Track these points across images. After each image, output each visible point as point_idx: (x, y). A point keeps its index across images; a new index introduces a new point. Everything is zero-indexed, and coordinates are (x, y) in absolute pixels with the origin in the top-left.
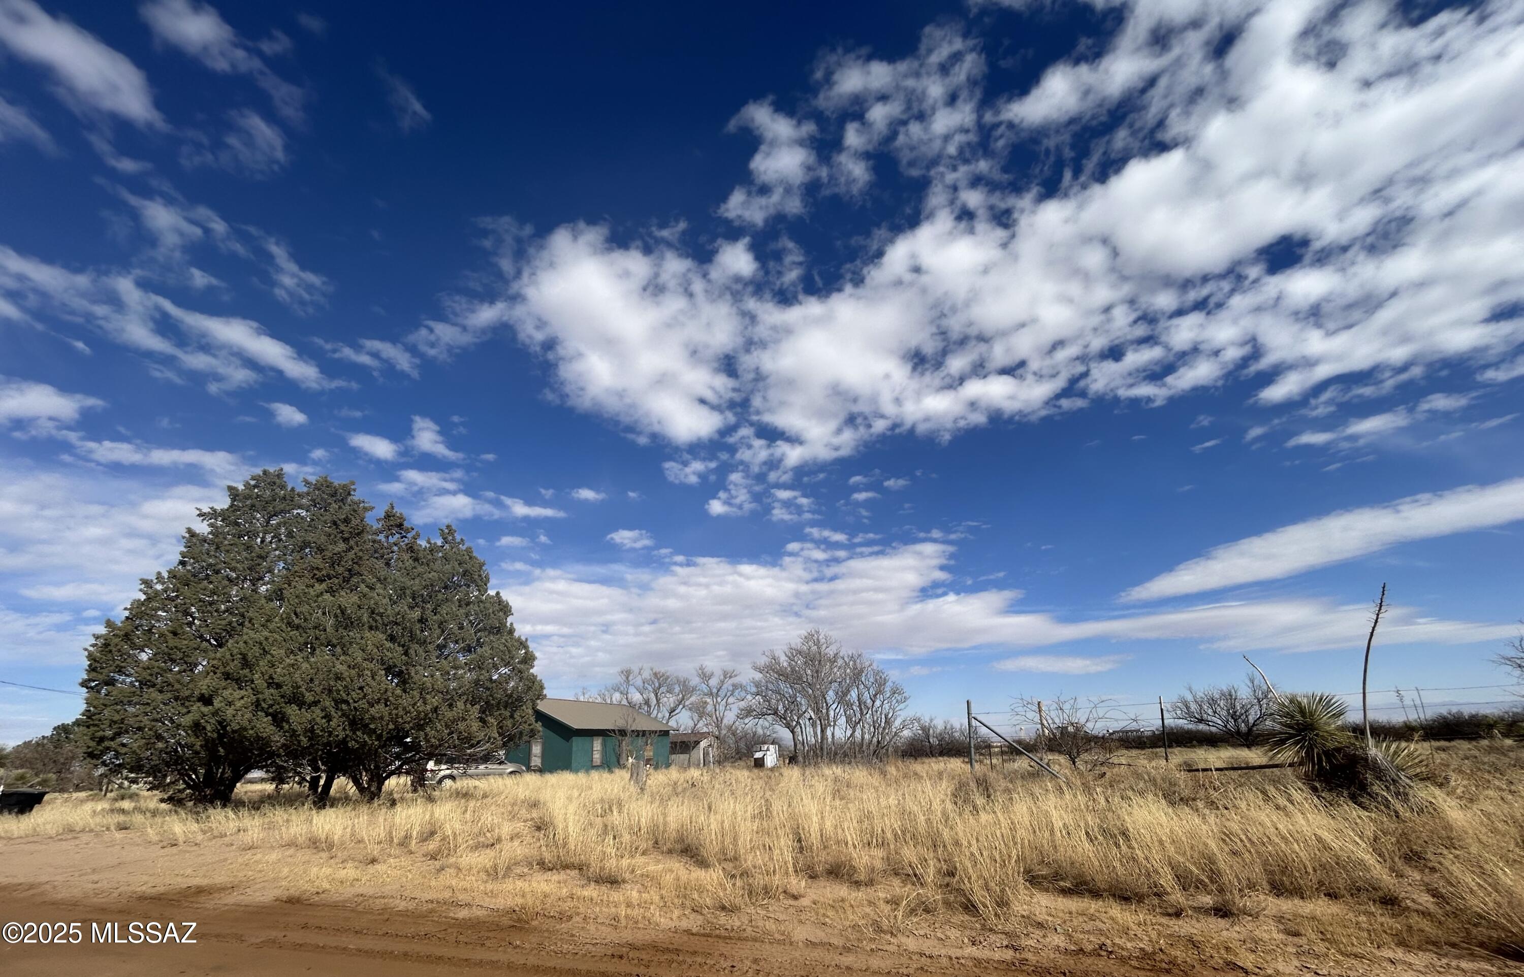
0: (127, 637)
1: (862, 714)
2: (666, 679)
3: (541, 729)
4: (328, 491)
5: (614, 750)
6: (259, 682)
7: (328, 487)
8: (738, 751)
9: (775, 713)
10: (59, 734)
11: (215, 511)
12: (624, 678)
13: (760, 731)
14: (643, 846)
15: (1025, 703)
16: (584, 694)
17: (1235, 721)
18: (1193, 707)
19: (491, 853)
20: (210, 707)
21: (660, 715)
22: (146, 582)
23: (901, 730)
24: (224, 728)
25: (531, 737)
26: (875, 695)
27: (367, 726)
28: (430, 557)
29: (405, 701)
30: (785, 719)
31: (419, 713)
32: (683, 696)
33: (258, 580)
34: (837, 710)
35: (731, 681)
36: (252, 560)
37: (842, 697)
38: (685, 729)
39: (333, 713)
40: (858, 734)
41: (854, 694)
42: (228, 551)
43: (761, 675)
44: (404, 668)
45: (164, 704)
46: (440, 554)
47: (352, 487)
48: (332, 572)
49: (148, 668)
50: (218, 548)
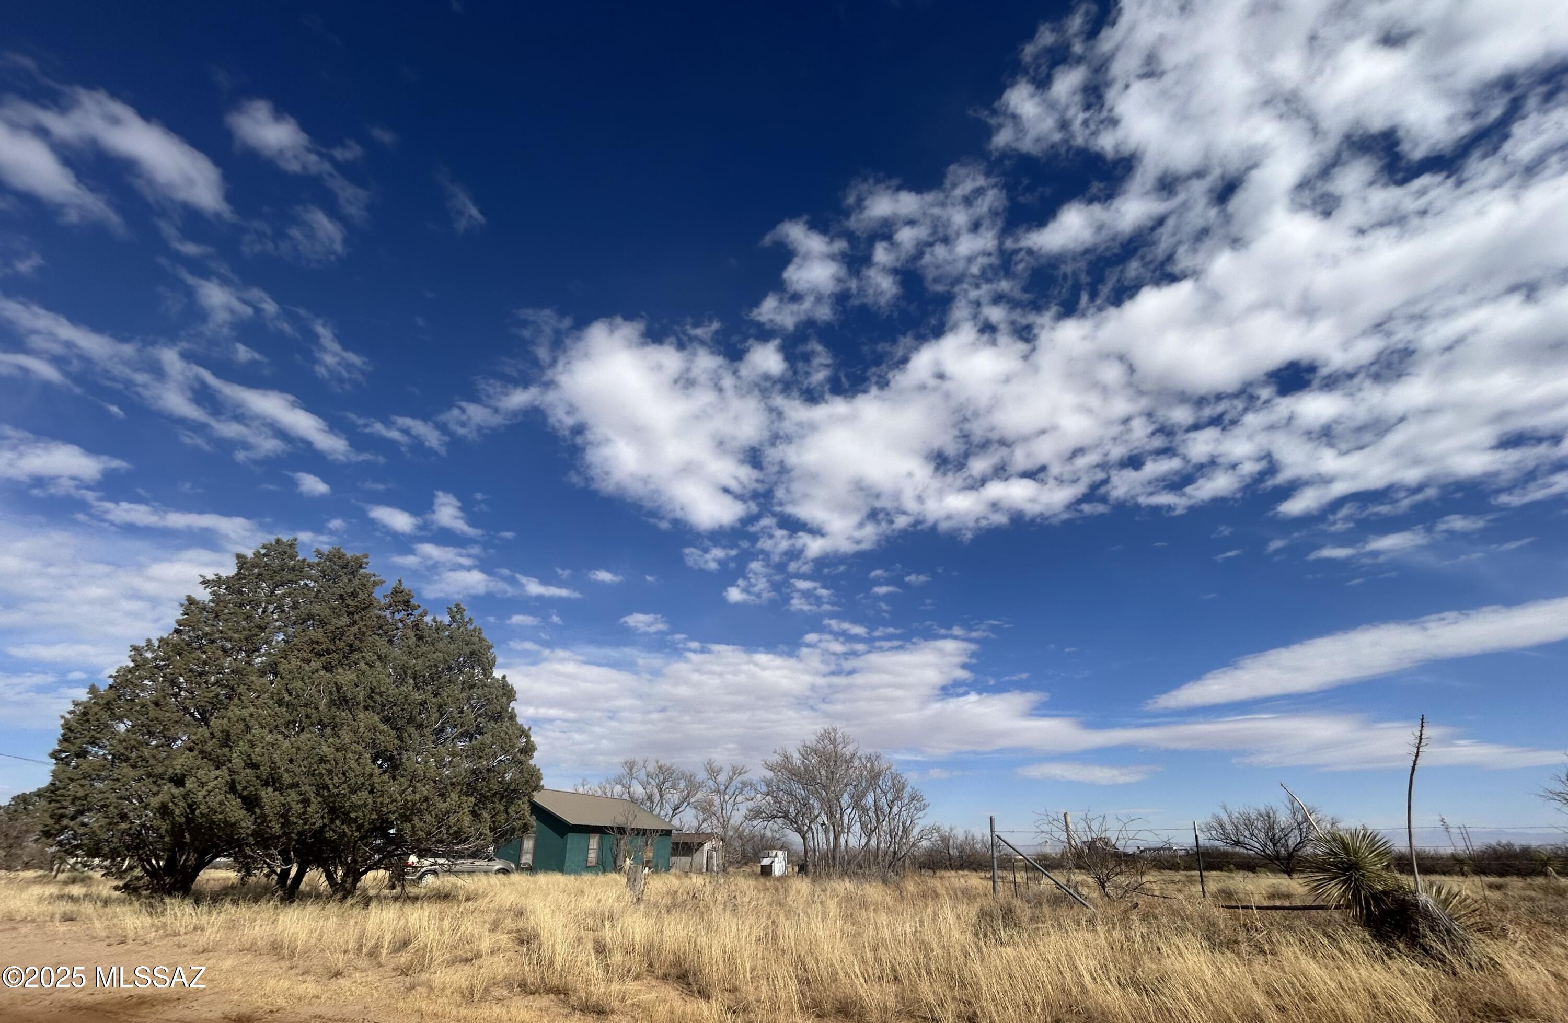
0: (108, 706)
1: (878, 820)
2: (672, 774)
3: (535, 823)
4: (340, 562)
5: (611, 849)
6: (237, 761)
7: (340, 558)
8: (744, 856)
9: (786, 816)
10: (17, 804)
11: (219, 578)
12: (628, 771)
13: (769, 833)
14: (635, 969)
15: (1051, 820)
16: (583, 785)
17: (1275, 845)
18: (1229, 827)
19: (467, 969)
20: (182, 789)
21: (663, 813)
22: (135, 649)
23: (920, 840)
24: (193, 811)
25: (523, 832)
26: (892, 802)
27: (347, 814)
28: (435, 635)
29: (394, 789)
30: (796, 823)
31: (407, 801)
32: (689, 793)
33: (254, 651)
34: (852, 816)
35: (740, 778)
36: (250, 630)
37: (857, 802)
38: (689, 829)
39: (313, 799)
40: (874, 842)
41: (869, 800)
42: (226, 620)
43: (772, 774)
44: (395, 753)
45: (135, 780)
46: (447, 633)
47: (365, 560)
48: (332, 647)
49: (125, 740)
50: (217, 616)
